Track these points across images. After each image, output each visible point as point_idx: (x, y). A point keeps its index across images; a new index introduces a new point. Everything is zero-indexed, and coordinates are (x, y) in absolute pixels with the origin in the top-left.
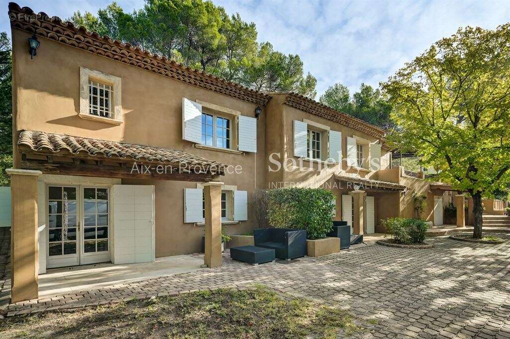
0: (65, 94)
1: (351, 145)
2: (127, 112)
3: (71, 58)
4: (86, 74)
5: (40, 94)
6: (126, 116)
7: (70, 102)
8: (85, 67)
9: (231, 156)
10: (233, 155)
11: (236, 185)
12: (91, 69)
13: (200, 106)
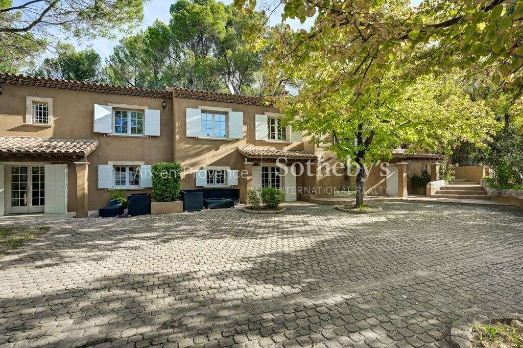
0: (17, 113)
1: (260, 121)
2: (56, 118)
3: (21, 92)
4: (29, 100)
5: (3, 116)
6: (55, 121)
7: (21, 117)
8: (29, 96)
9: (139, 140)
10: (141, 139)
11: (143, 161)
12: (33, 96)
13: (111, 108)
